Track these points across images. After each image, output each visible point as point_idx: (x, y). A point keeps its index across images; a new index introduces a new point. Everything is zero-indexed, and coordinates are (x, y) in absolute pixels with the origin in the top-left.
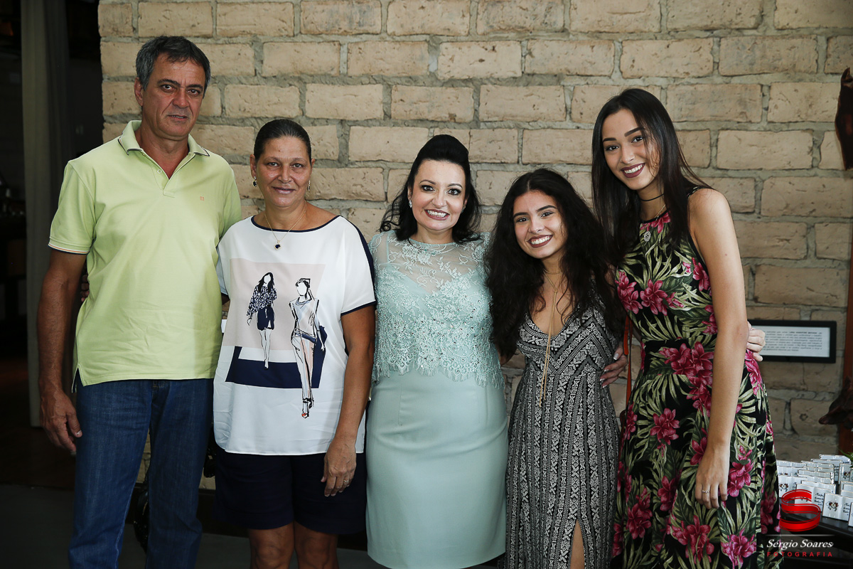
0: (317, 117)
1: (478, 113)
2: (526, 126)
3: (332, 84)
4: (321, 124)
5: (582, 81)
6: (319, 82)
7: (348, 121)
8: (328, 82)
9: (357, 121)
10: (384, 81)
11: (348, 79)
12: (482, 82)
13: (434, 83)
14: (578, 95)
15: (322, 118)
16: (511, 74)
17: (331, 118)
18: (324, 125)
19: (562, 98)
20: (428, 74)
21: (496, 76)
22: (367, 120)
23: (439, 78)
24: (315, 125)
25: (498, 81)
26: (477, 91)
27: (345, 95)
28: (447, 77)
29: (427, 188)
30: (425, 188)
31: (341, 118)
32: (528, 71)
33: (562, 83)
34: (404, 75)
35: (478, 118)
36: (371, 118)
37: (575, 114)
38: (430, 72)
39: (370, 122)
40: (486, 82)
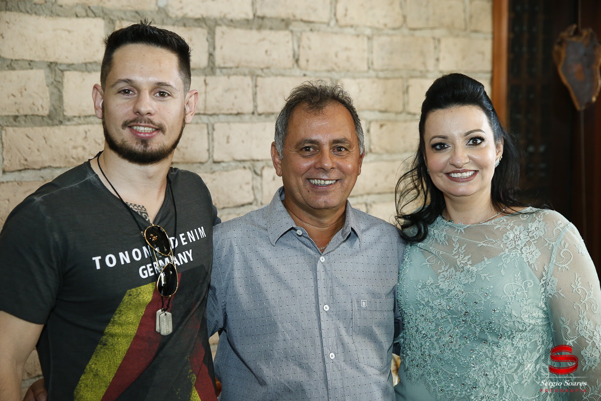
0: (17, 58)
1: (214, 58)
2: (259, 72)
3: (36, 13)
4: (22, 68)
5: (306, 28)
6: (16, 11)
7: (61, 64)
8: (29, 11)
9: (73, 64)
10: (106, 14)
11: (58, 8)
12: (217, 22)
13: (165, 21)
14: (305, 42)
15: (23, 60)
16: (243, 16)
17: (37, 59)
18: (27, 69)
19: (290, 44)
20: (157, 9)
21: (229, 17)
22: (86, 64)
23: (170, 15)
24: (14, 69)
25: (232, 23)
26: (212, 33)
27: (55, 30)
28: (180, 14)
29: (440, 146)
30: (438, 147)
31: (52, 60)
32: (259, 13)
33: (291, 28)
34: (129, 8)
35: (214, 63)
36: (91, 61)
37: (302, 62)
38: (159, 8)
39: (89, 66)
40: (220, 22)
